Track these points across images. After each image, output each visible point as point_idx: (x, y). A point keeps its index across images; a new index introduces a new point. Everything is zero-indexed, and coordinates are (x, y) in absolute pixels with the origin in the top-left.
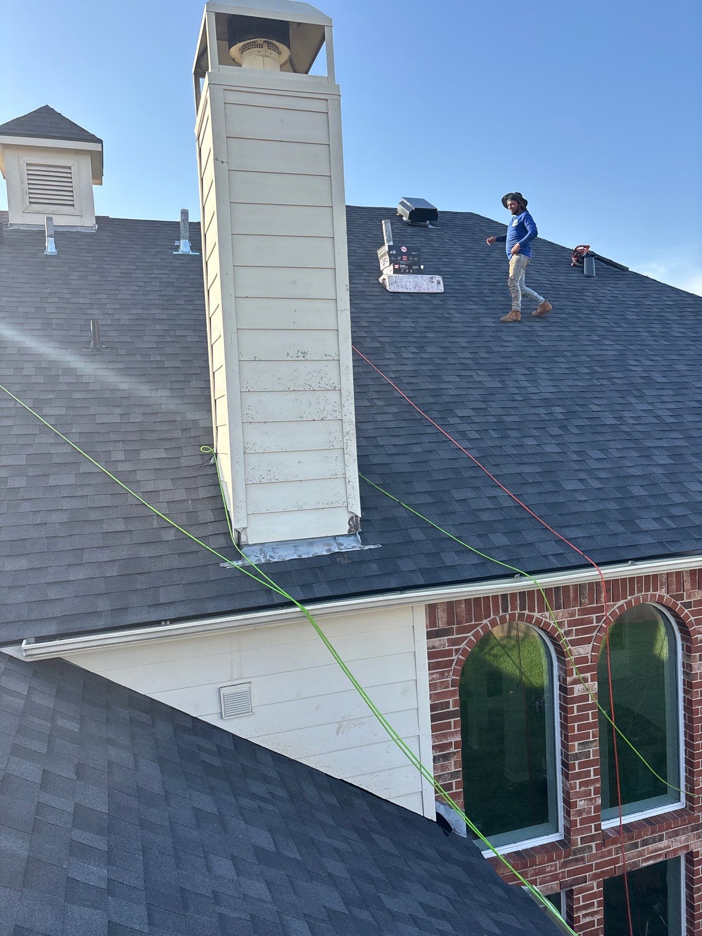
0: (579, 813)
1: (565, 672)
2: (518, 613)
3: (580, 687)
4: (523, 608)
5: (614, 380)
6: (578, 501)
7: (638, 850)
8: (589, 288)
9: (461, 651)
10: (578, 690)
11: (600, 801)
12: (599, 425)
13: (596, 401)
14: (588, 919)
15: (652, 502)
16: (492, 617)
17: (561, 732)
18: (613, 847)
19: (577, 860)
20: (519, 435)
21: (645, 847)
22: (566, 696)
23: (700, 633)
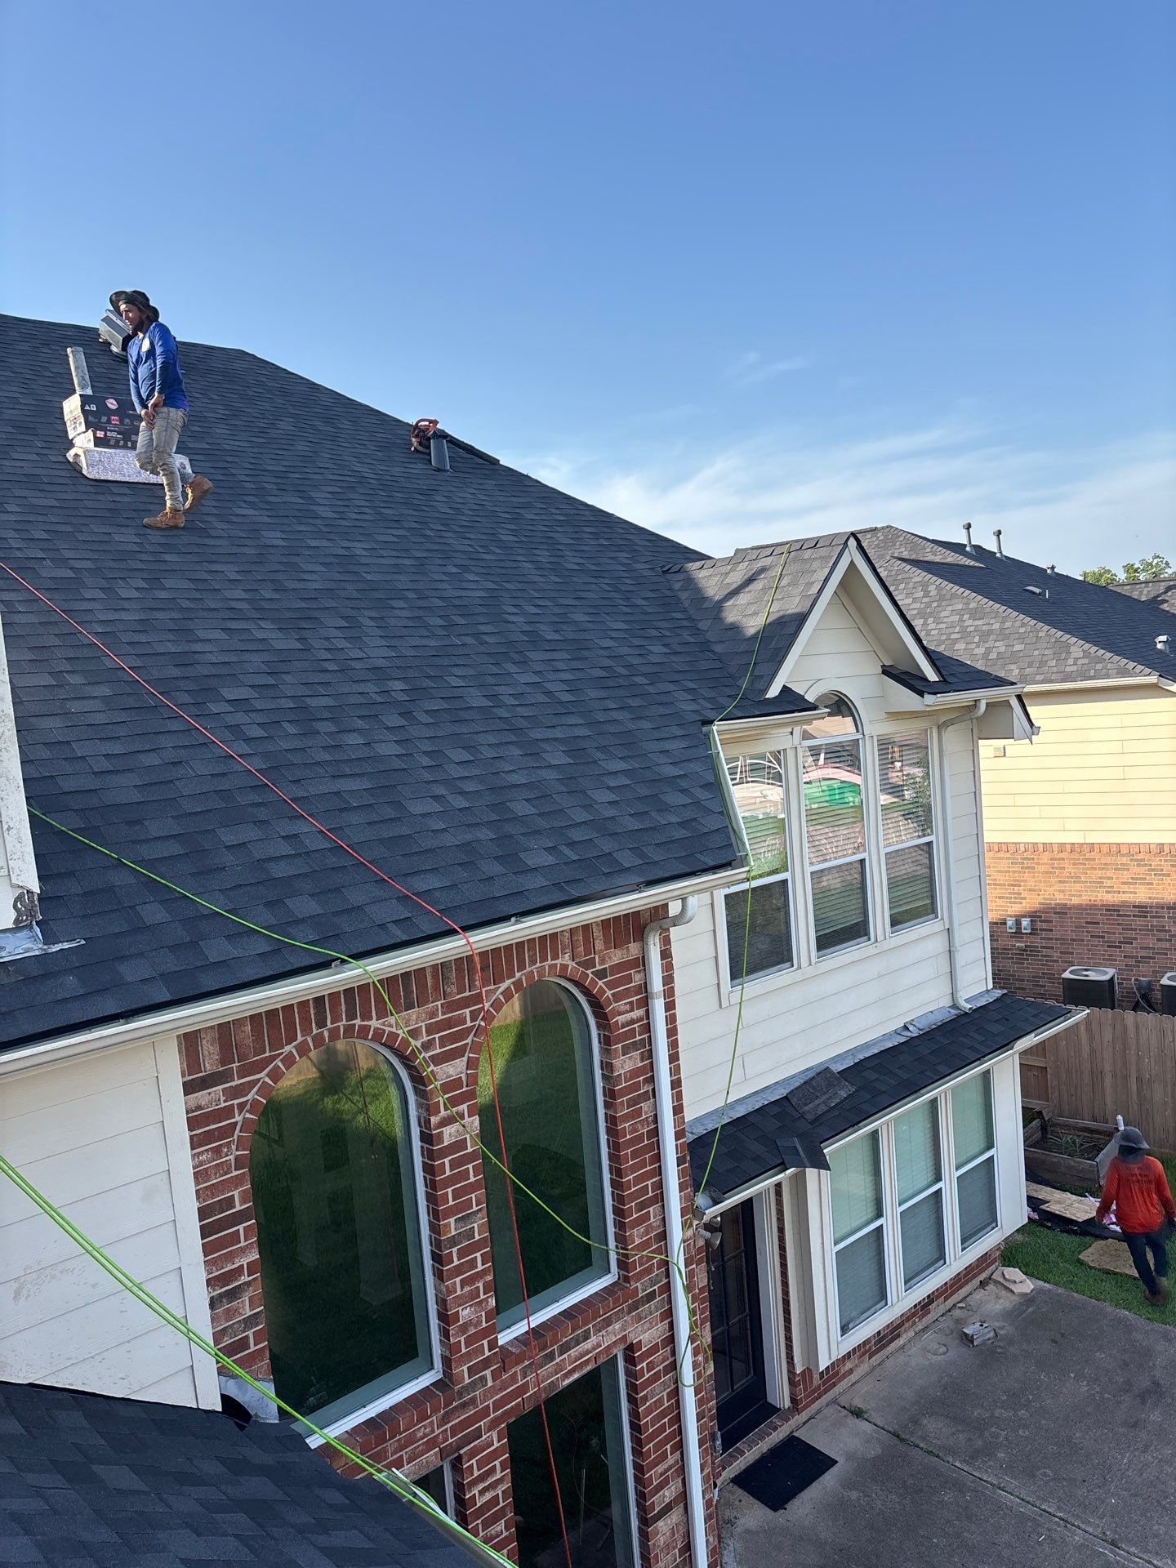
0: (464, 1328)
1: (428, 1110)
2: (344, 1025)
3: (453, 1129)
4: (351, 1016)
5: (484, 637)
6: (432, 831)
7: (554, 1362)
8: (441, 488)
9: (249, 1105)
10: (449, 1134)
11: (494, 1301)
12: (460, 709)
13: (456, 671)
14: (488, 1496)
15: (542, 823)
16: (300, 1038)
17: (428, 1206)
18: (518, 1368)
19: (464, 1406)
20: (333, 729)
21: (565, 1356)
22: (431, 1147)
23: (620, 1014)
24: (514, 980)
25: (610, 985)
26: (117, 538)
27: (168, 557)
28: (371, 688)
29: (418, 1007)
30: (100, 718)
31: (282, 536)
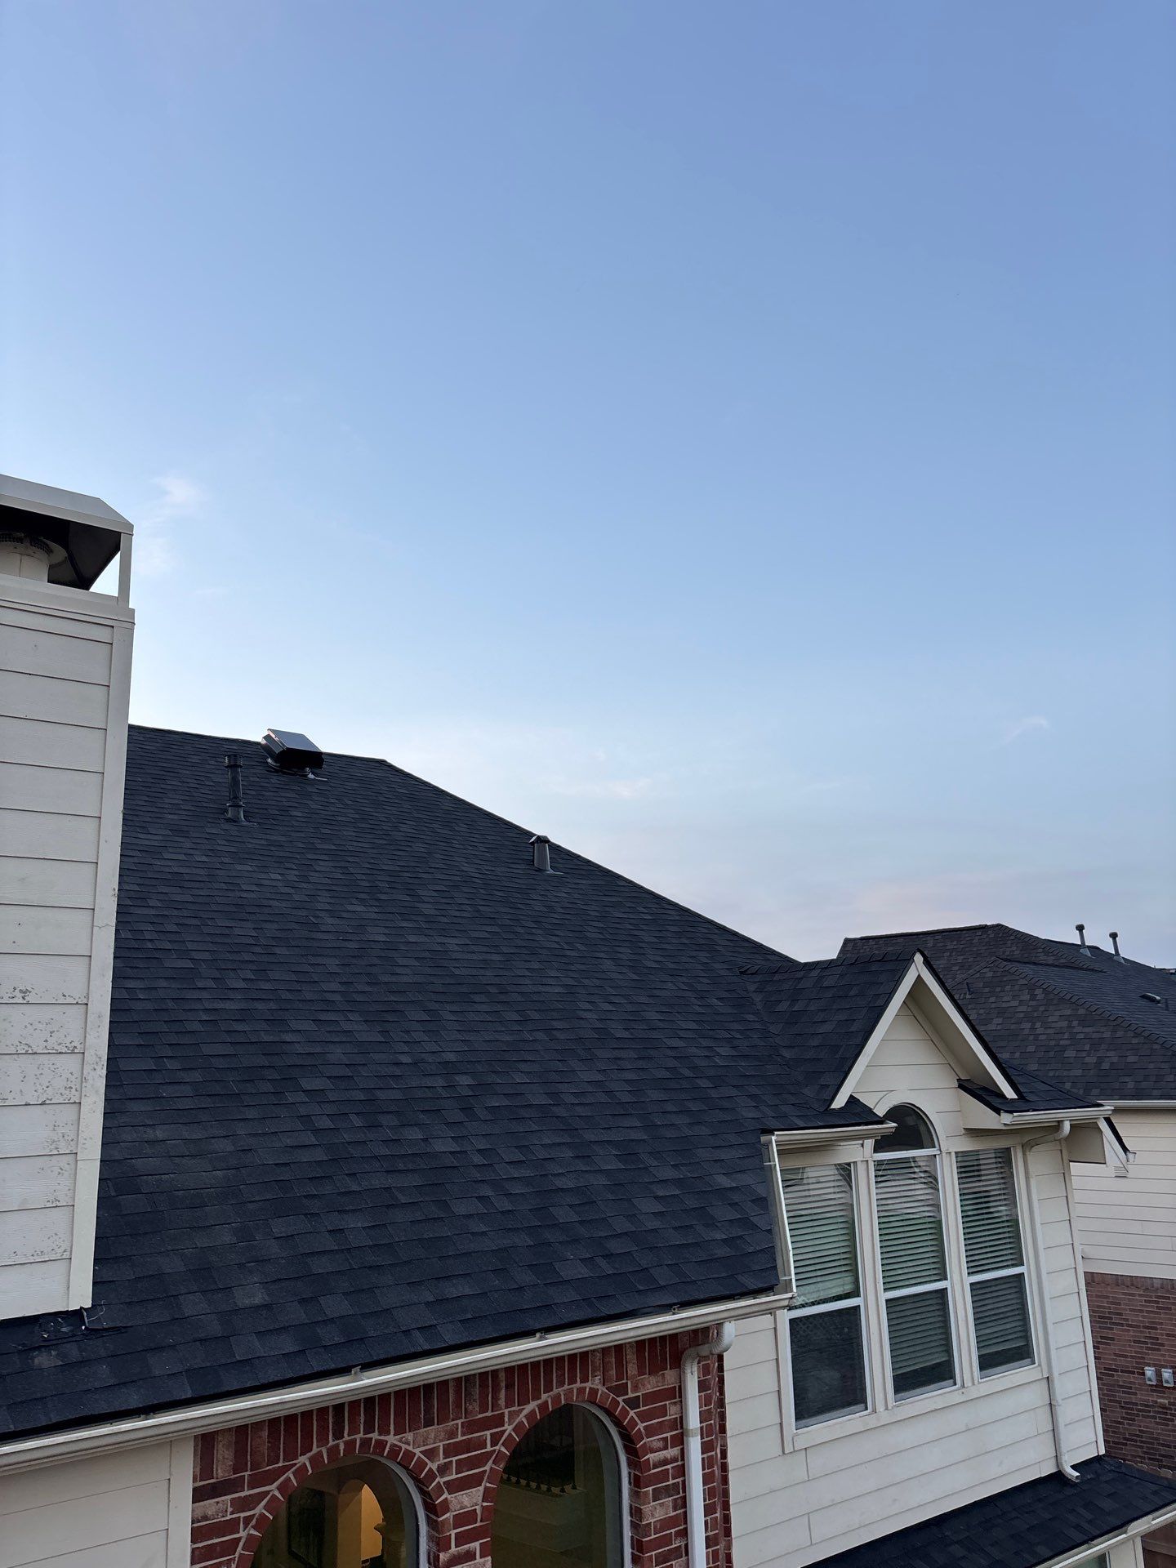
1: (439, 1543)
2: (361, 1439)
9: (254, 1520)
12: (520, 1107)
15: (583, 1232)
16: (315, 1450)
20: (396, 1123)
23: (653, 1451)
24: (539, 1402)
25: (643, 1417)
26: (237, 931)
27: (277, 950)
28: (439, 1082)
29: (438, 1424)
30: (188, 1104)
31: (387, 931)
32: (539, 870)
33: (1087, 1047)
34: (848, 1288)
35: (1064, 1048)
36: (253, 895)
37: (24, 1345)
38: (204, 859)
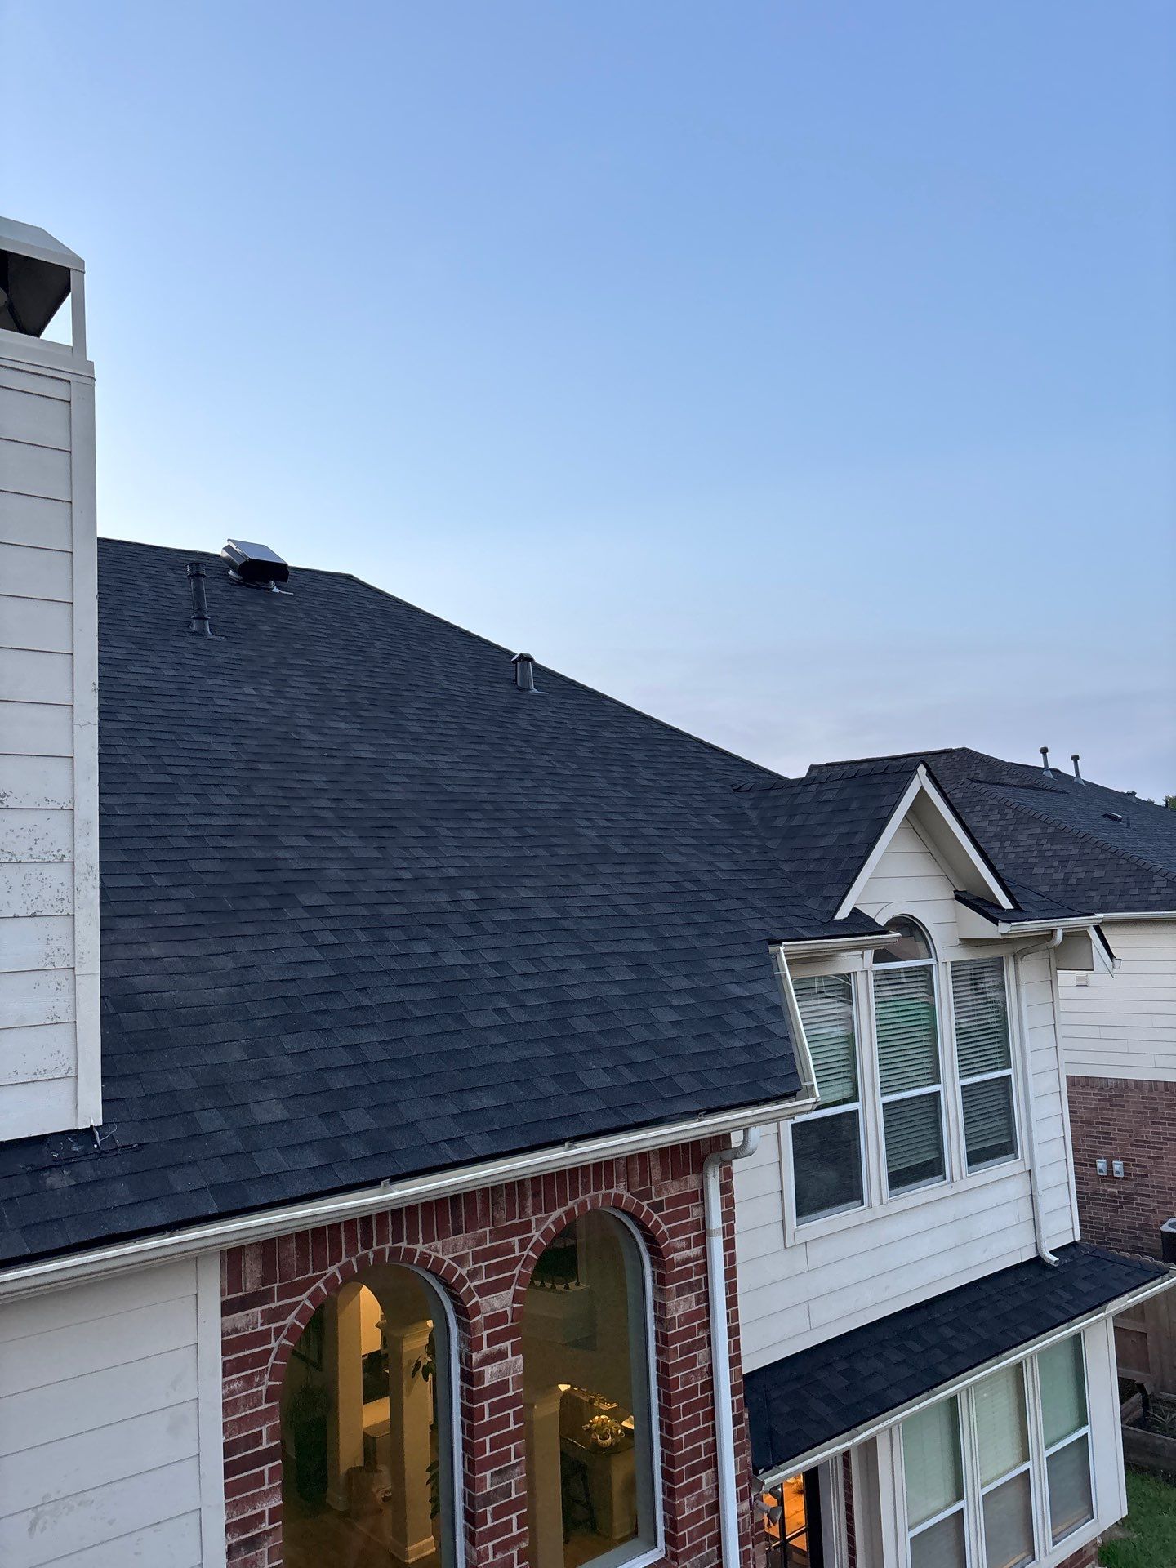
1: (470, 1345)
2: (390, 1248)
3: (495, 1369)
5: (555, 849)
6: (491, 1045)
9: (286, 1330)
10: (490, 1374)
12: (529, 920)
13: (526, 881)
15: (601, 1040)
16: (344, 1259)
17: (464, 1456)
20: (403, 937)
22: (471, 1388)
23: (676, 1251)
24: (565, 1208)
25: (667, 1219)
26: (214, 746)
27: (260, 766)
28: (442, 897)
29: (466, 1232)
30: (181, 921)
31: (372, 748)
32: (522, 689)
33: (1055, 864)
34: (847, 1094)
35: (1032, 866)
36: (227, 710)
37: (32, 1166)
38: (172, 672)
